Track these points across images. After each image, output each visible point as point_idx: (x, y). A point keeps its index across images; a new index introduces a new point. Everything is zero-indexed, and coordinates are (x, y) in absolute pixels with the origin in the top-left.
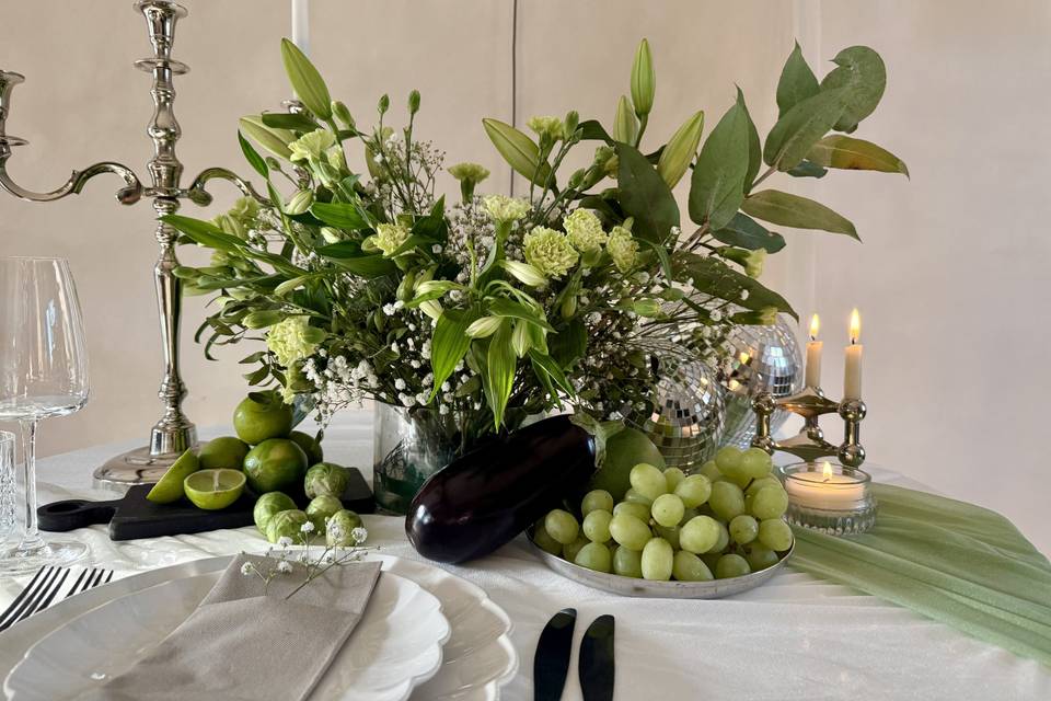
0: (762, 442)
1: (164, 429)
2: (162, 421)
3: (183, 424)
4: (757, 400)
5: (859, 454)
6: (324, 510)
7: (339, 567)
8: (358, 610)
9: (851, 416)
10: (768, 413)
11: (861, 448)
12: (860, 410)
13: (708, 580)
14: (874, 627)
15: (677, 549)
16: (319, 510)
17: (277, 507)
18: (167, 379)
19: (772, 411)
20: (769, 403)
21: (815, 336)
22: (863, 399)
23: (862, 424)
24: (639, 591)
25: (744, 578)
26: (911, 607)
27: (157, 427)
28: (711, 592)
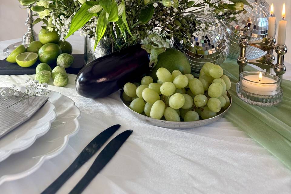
0: (242, 59)
1: (27, 36)
2: (26, 33)
3: (33, 34)
4: (240, 41)
5: (282, 69)
6: (57, 72)
7: (35, 97)
8: (29, 115)
9: (280, 52)
10: (245, 47)
11: (284, 66)
12: (284, 50)
13: (177, 121)
14: (243, 155)
15: (167, 106)
16: (56, 72)
17: (42, 69)
18: (28, 19)
19: (246, 47)
20: (245, 43)
21: (273, 14)
22: (286, 45)
23: (285, 55)
24: (147, 121)
25: (195, 122)
26: (265, 148)
27: (24, 35)
28: (177, 126)
